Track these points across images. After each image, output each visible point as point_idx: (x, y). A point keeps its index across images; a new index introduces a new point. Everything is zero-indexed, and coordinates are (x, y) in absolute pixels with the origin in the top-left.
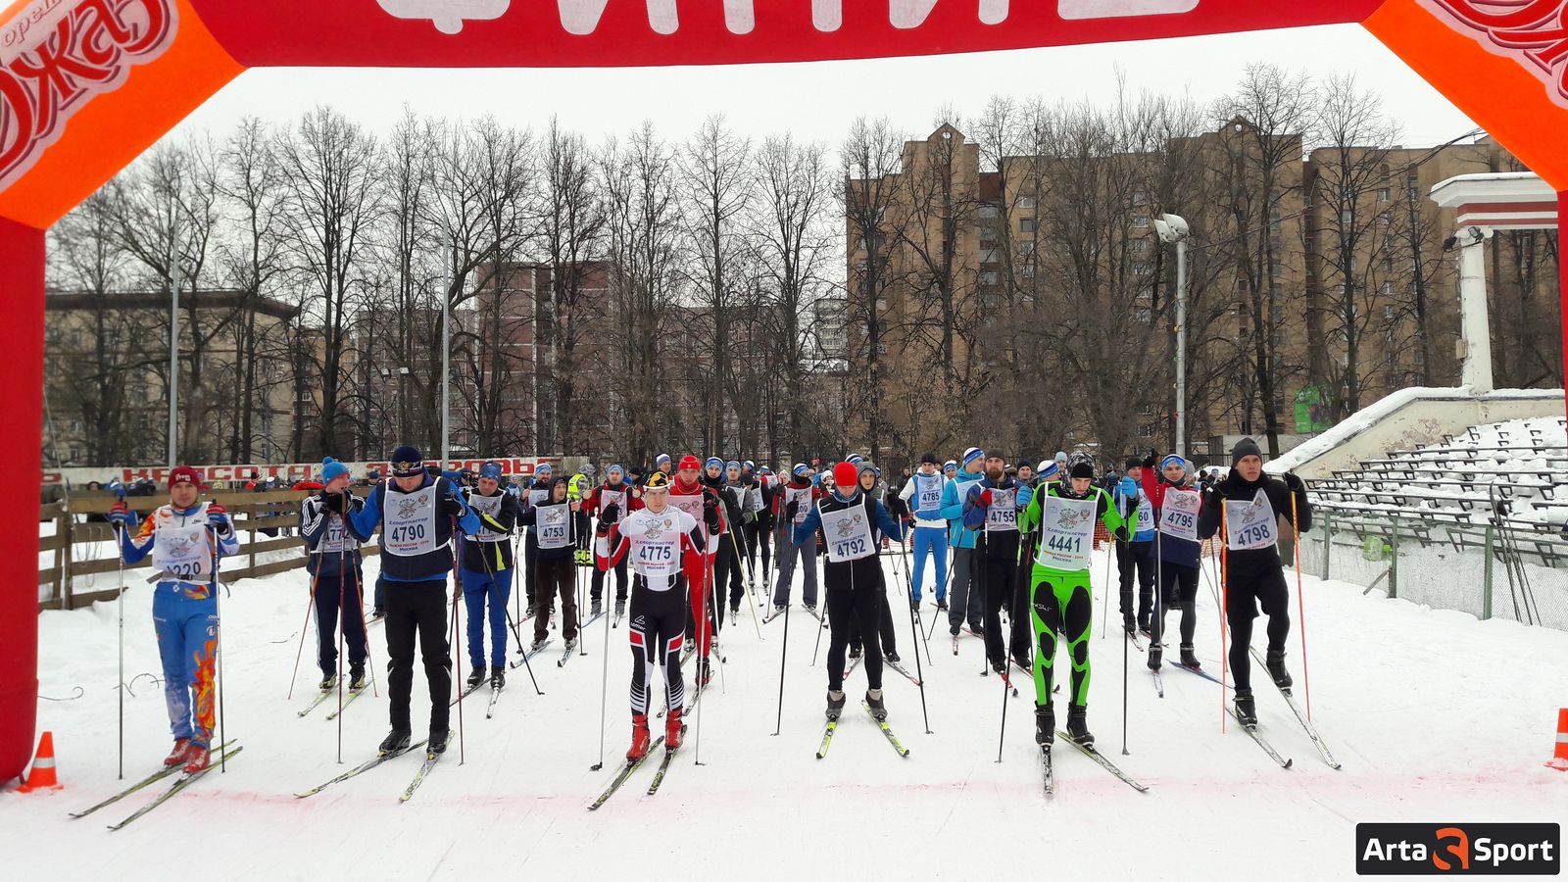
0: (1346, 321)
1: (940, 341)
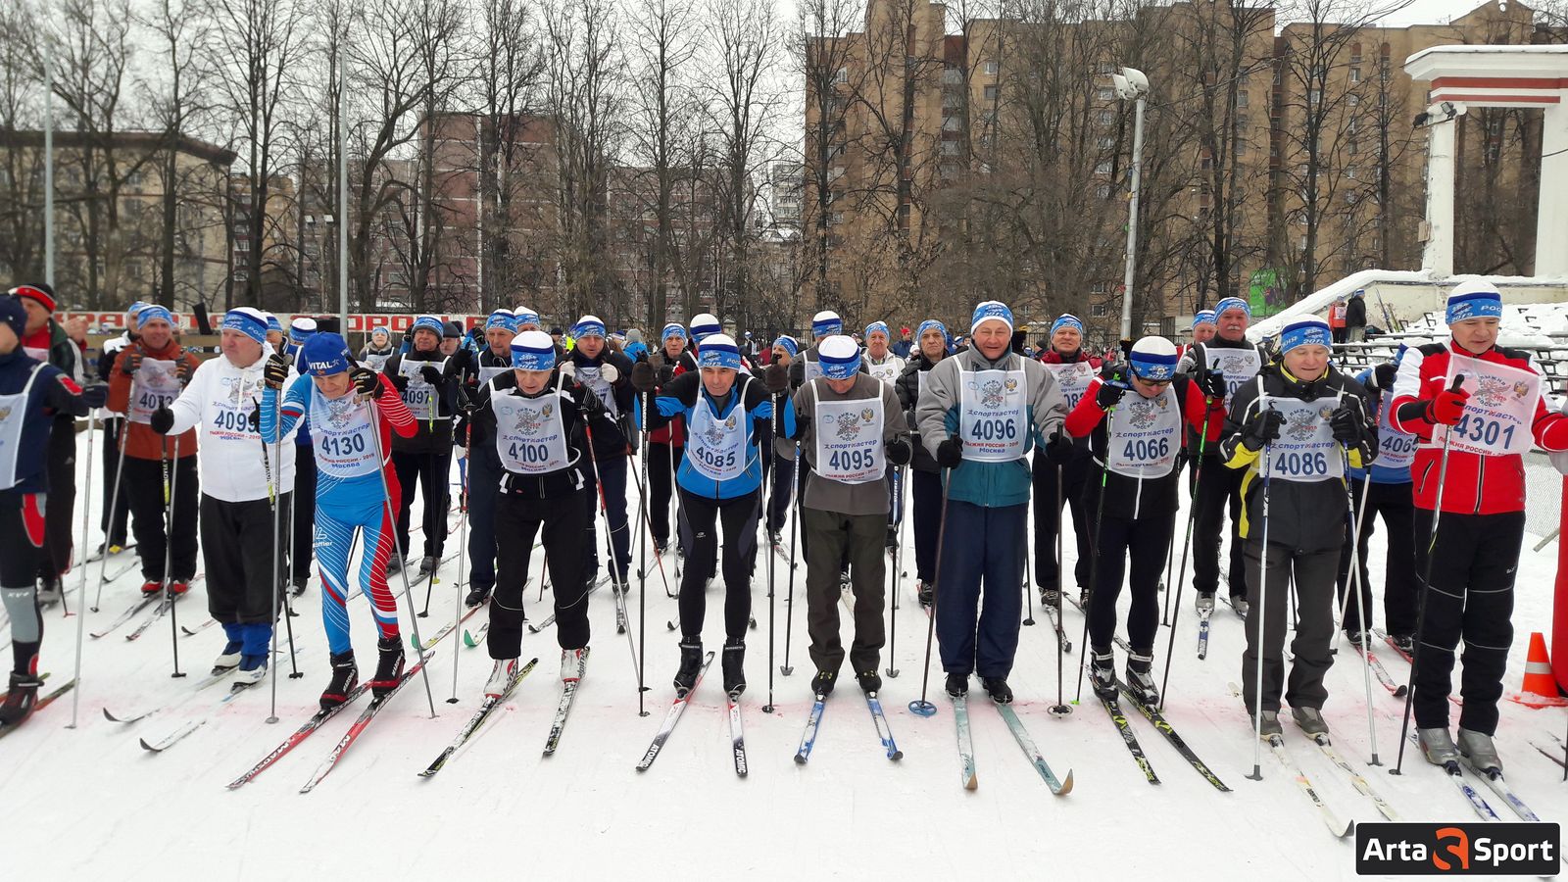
0: (1308, 202)
1: (893, 209)
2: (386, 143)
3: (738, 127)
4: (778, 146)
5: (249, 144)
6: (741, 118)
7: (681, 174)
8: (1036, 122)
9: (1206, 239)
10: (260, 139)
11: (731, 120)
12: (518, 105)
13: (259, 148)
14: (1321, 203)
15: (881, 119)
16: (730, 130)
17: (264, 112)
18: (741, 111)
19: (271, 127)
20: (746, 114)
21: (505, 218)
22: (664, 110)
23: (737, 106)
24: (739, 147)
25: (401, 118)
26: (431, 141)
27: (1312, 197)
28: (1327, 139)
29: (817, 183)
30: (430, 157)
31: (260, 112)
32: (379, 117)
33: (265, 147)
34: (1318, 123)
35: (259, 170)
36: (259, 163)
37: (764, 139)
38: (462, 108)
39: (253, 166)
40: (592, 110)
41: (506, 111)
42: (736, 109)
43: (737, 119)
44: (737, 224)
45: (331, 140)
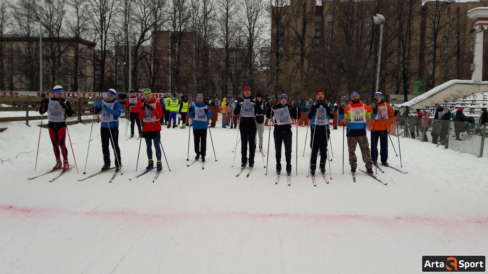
0: (433, 58)
1: (299, 60)
2: (142, 40)
3: (251, 35)
4: (263, 41)
5: (100, 41)
6: (252, 32)
7: (233, 50)
8: (346, 33)
9: (400, 70)
10: (104, 39)
11: (248, 32)
12: (182, 28)
13: (103, 42)
14: (438, 59)
15: (296, 32)
16: (248, 35)
17: (105, 30)
18: (252, 30)
19: (107, 35)
20: (253, 30)
21: (178, 63)
22: (227, 30)
23: (250, 28)
24: (251, 41)
25: (147, 32)
26: (156, 40)
27: (435, 57)
28: (440, 38)
29: (275, 52)
30: (155, 44)
31: (104, 31)
32: (140, 32)
33: (105, 41)
34: (437, 33)
35: (103, 49)
36: (103, 46)
37: (258, 38)
38: (165, 29)
39: (102, 47)
40: (205, 30)
41: (178, 30)
42: (250, 29)
43: (250, 31)
44: (250, 65)
45: (125, 39)
